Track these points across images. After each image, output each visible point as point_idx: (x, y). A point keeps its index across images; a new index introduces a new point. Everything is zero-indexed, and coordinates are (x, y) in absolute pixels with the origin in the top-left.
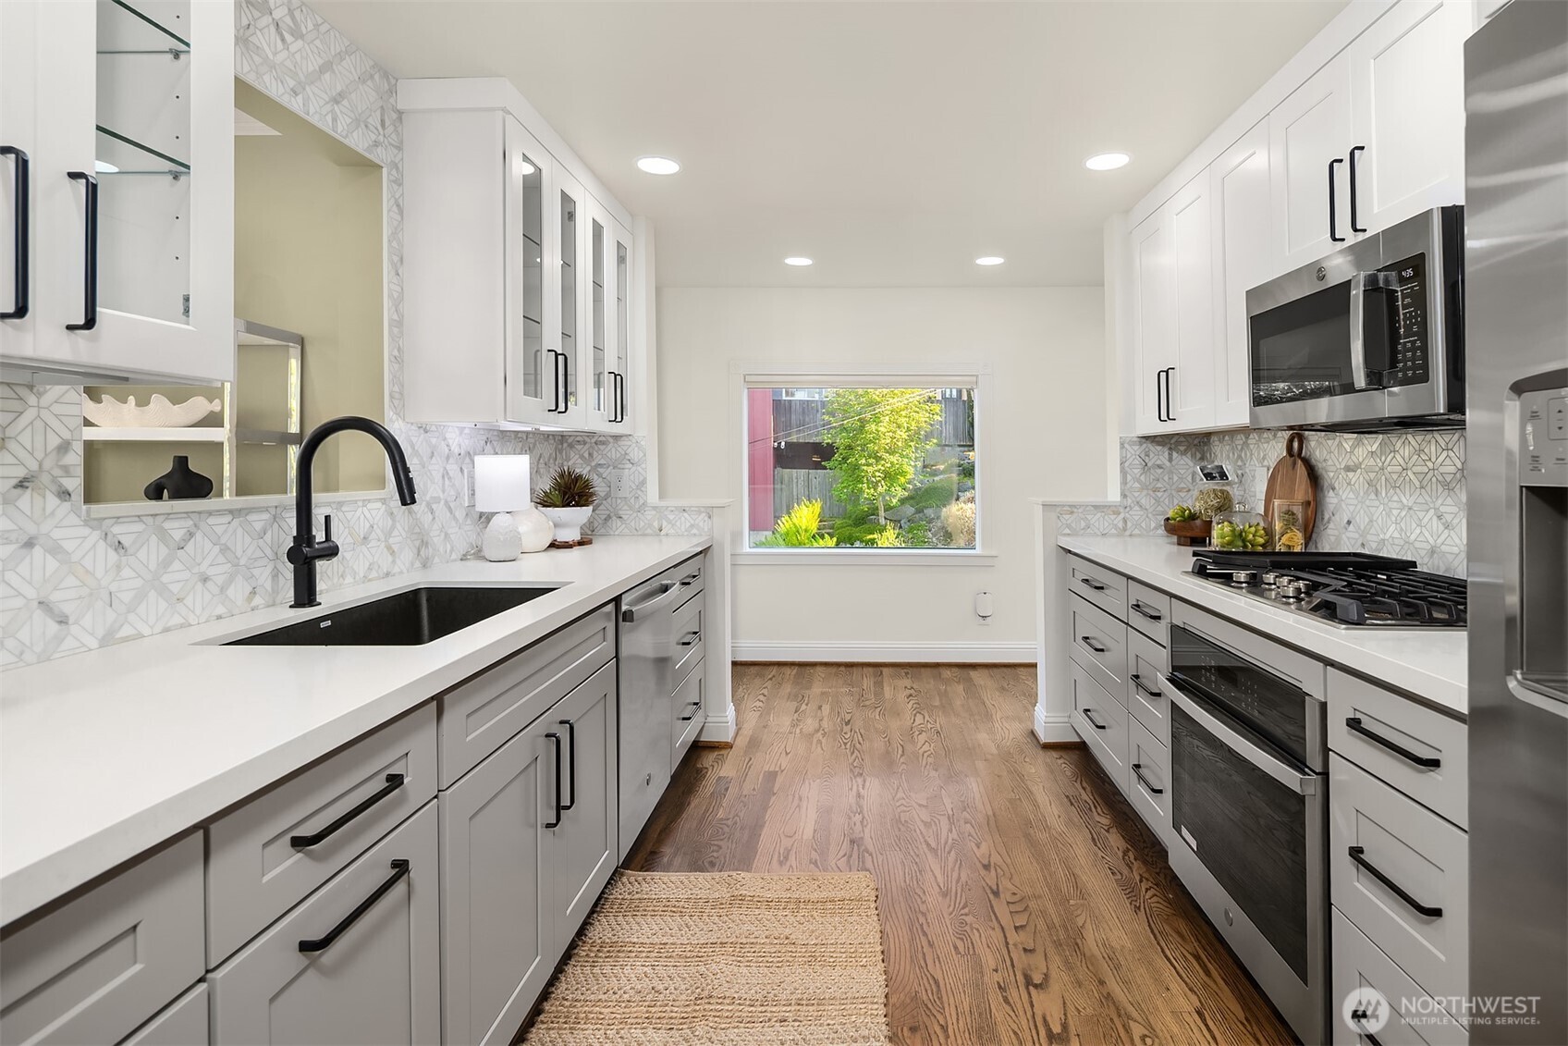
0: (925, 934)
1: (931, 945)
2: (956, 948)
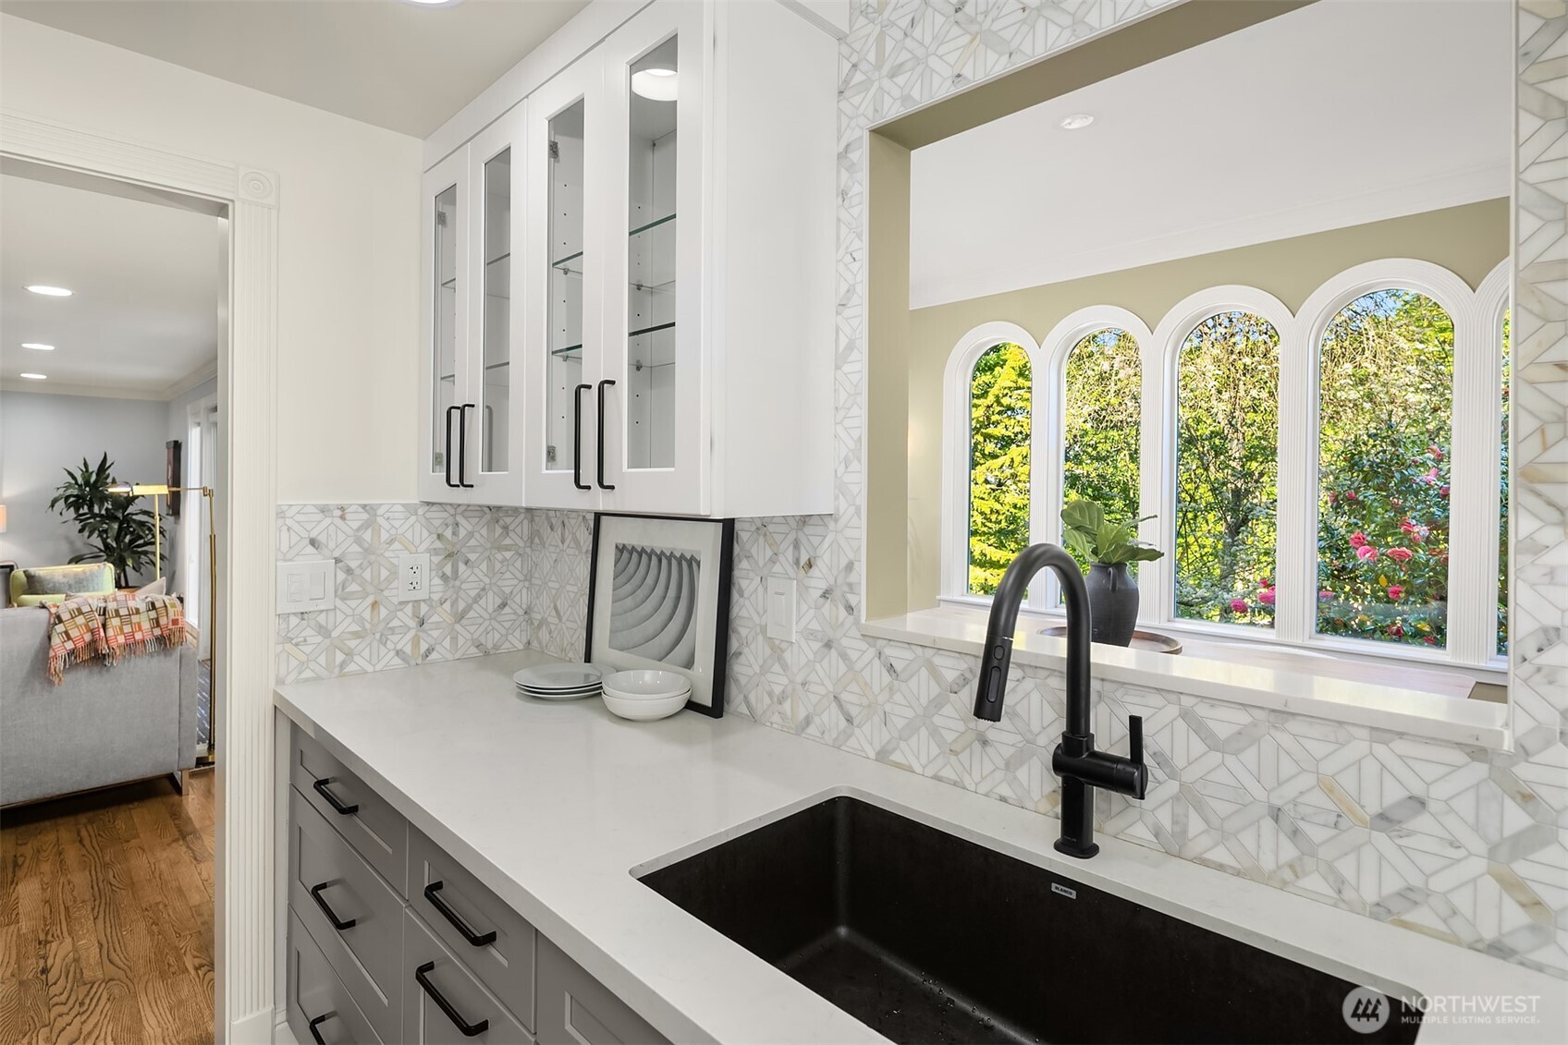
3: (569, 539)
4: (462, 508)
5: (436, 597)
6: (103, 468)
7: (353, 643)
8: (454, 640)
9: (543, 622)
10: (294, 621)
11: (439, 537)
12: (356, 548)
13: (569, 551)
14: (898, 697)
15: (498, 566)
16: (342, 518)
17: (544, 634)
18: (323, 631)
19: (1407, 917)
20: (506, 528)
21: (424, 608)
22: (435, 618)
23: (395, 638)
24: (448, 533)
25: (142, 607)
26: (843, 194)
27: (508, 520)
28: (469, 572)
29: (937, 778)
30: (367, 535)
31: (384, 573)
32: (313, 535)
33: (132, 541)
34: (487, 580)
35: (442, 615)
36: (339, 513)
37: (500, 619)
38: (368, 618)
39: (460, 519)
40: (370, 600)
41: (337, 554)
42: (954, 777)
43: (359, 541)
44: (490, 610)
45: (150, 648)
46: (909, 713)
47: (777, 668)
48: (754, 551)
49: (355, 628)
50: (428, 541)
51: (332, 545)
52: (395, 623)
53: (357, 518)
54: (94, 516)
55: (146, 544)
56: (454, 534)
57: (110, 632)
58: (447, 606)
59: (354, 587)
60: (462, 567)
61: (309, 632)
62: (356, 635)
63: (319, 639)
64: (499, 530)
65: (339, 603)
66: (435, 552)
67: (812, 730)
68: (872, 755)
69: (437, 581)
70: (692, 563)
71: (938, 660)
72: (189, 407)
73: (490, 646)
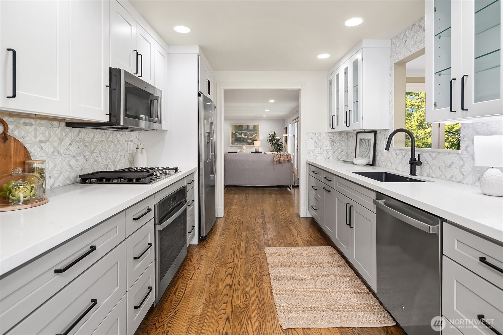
0: (259, 300)
1: (258, 296)
2: (250, 296)
3: (353, 138)
4: (335, 133)
5: (330, 149)
6: (274, 133)
7: (317, 155)
8: (333, 156)
9: (349, 155)
10: (309, 150)
11: (331, 138)
12: (317, 139)
13: (353, 141)
14: (398, 159)
15: (341, 144)
16: (316, 135)
17: (349, 157)
18: (313, 152)
19: (452, 180)
20: (342, 137)
21: (328, 150)
22: (330, 152)
23: (323, 155)
24: (332, 138)
25: (286, 155)
26: (390, 74)
27: (343, 136)
28: (336, 145)
29: (402, 171)
30: (319, 137)
31: (322, 144)
32: (312, 137)
33: (279, 148)
34: (339, 146)
35: (331, 152)
36: (315, 134)
37: (342, 154)
38: (319, 151)
39: (334, 135)
40: (320, 148)
41: (315, 140)
42: (404, 171)
43: (318, 138)
44: (340, 152)
45: (287, 162)
46: (399, 161)
47: (382, 157)
48: (379, 137)
49: (317, 152)
50: (329, 139)
51: (314, 139)
52: (323, 152)
53: (318, 135)
54: (273, 143)
55: (281, 149)
56: (333, 138)
57: (281, 158)
58: (332, 150)
59: (317, 146)
60: (334, 144)
61: (311, 152)
62: (318, 153)
63: (312, 153)
64: (341, 138)
65: (315, 148)
66: (330, 141)
67: (387, 167)
68: (394, 169)
69: (330, 146)
70: (370, 140)
71: (402, 152)
72: (289, 120)
73: (340, 158)
